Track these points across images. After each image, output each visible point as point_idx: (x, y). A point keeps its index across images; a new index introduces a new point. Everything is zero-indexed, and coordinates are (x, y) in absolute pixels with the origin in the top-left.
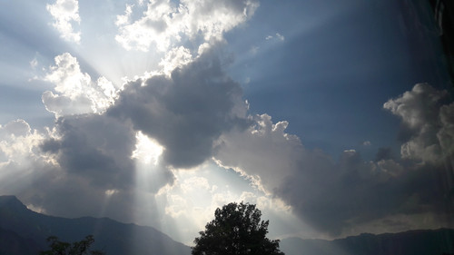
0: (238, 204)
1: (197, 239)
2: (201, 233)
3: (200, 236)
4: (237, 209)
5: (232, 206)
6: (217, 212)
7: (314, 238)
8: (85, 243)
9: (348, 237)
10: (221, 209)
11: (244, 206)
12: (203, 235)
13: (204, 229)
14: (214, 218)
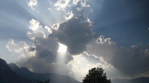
0: (97, 68)
1: (83, 80)
2: (84, 78)
3: (84, 79)
4: (96, 70)
5: (95, 69)
6: (90, 71)
7: (124, 79)
8: (48, 81)
9: (136, 78)
10: (91, 70)
11: (99, 69)
12: (85, 78)
13: (85, 77)
14: (89, 73)
